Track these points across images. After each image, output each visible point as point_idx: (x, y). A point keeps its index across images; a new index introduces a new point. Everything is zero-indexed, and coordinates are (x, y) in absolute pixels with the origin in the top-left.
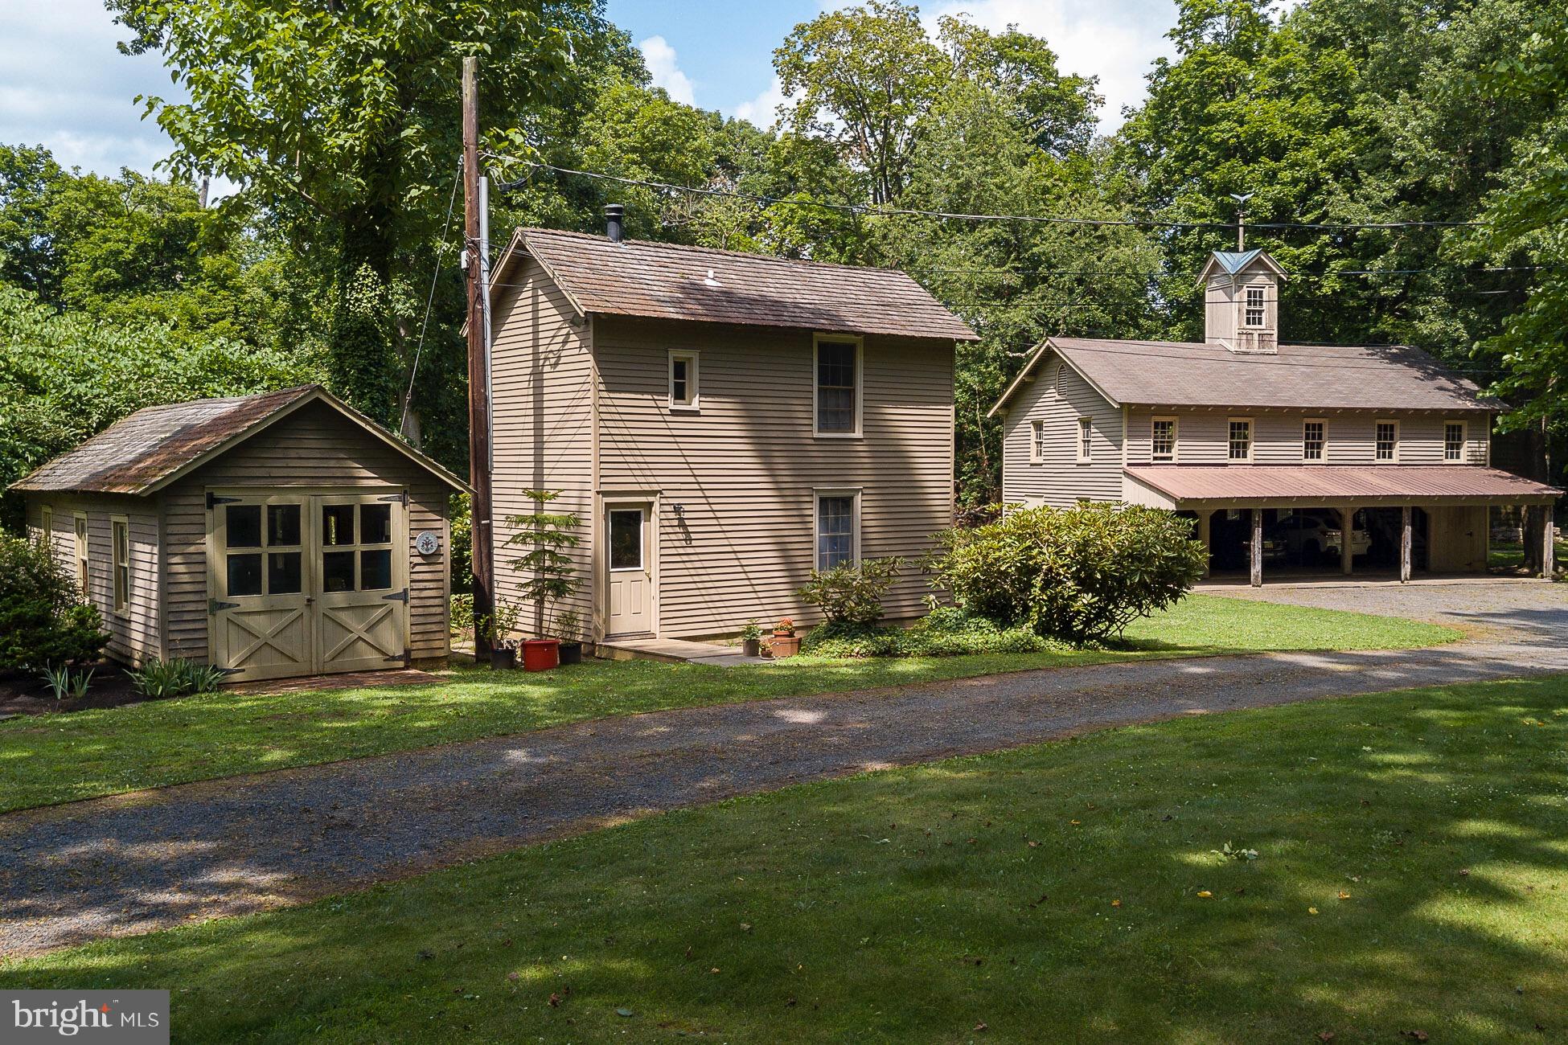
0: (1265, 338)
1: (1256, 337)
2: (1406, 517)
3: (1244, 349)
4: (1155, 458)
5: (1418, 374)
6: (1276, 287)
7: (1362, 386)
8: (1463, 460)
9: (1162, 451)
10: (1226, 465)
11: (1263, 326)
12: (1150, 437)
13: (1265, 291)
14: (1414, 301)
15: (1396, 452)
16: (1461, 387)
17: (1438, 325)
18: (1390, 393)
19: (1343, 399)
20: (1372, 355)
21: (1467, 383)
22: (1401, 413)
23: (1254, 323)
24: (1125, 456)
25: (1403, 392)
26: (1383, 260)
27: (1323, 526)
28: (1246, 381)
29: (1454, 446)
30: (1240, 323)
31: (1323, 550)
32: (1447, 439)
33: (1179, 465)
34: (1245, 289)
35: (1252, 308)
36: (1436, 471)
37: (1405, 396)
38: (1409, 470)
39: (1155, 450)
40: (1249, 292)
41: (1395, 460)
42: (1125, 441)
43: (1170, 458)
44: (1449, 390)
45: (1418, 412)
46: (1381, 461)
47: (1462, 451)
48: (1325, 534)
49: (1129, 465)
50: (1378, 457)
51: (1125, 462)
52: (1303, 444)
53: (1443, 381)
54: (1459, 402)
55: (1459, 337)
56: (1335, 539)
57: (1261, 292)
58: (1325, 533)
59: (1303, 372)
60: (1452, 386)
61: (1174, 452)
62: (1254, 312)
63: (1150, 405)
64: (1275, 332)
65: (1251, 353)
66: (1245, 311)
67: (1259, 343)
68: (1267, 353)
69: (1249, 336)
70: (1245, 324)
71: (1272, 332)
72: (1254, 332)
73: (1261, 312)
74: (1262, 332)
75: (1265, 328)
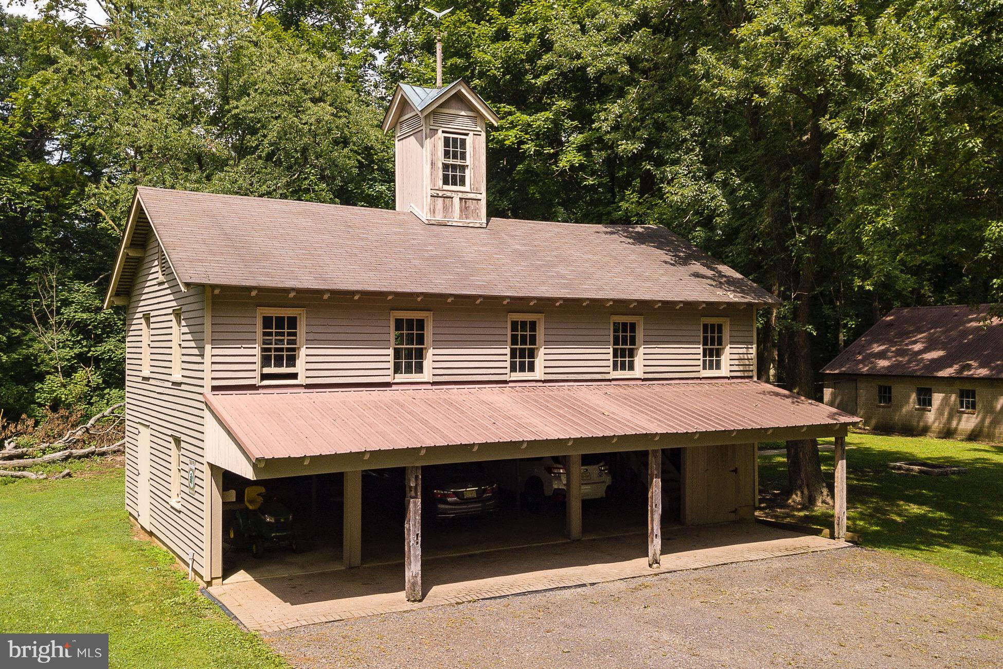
0: (469, 203)
1: (456, 201)
2: (654, 465)
3: (439, 217)
4: (264, 377)
5: (668, 258)
6: (483, 134)
7: (592, 270)
8: (724, 371)
9: (279, 363)
10: (388, 385)
11: (467, 188)
12: (254, 341)
13: (469, 140)
14: (660, 162)
15: (639, 360)
16: (720, 275)
17: (689, 192)
18: (630, 279)
19: (565, 286)
20: (612, 233)
21: (725, 269)
22: (645, 307)
23: (454, 184)
24: (208, 375)
25: (648, 279)
26: (621, 106)
28: (428, 259)
29: (712, 353)
30: (433, 181)
32: (705, 343)
33: (308, 386)
34: (440, 135)
35: (451, 161)
36: (691, 388)
37: (648, 284)
38: (657, 387)
39: (266, 361)
40: (447, 140)
41: (638, 372)
42: (208, 347)
43: (294, 376)
44: (707, 278)
45: (668, 306)
46: (619, 374)
47: (723, 358)
48: (550, 471)
49: (214, 388)
50: (615, 368)
51: (208, 384)
52: (508, 351)
53: (697, 267)
54: (720, 292)
55: (717, 207)
57: (463, 142)
59: (515, 251)
60: (710, 273)
61: (300, 367)
62: (454, 167)
63: (249, 289)
64: (483, 197)
65: (450, 224)
66: (440, 166)
67: (461, 211)
68: (471, 225)
69: (447, 200)
70: (441, 182)
71: (479, 197)
72: (453, 195)
73: (463, 168)
74: (464, 196)
75: (468, 190)
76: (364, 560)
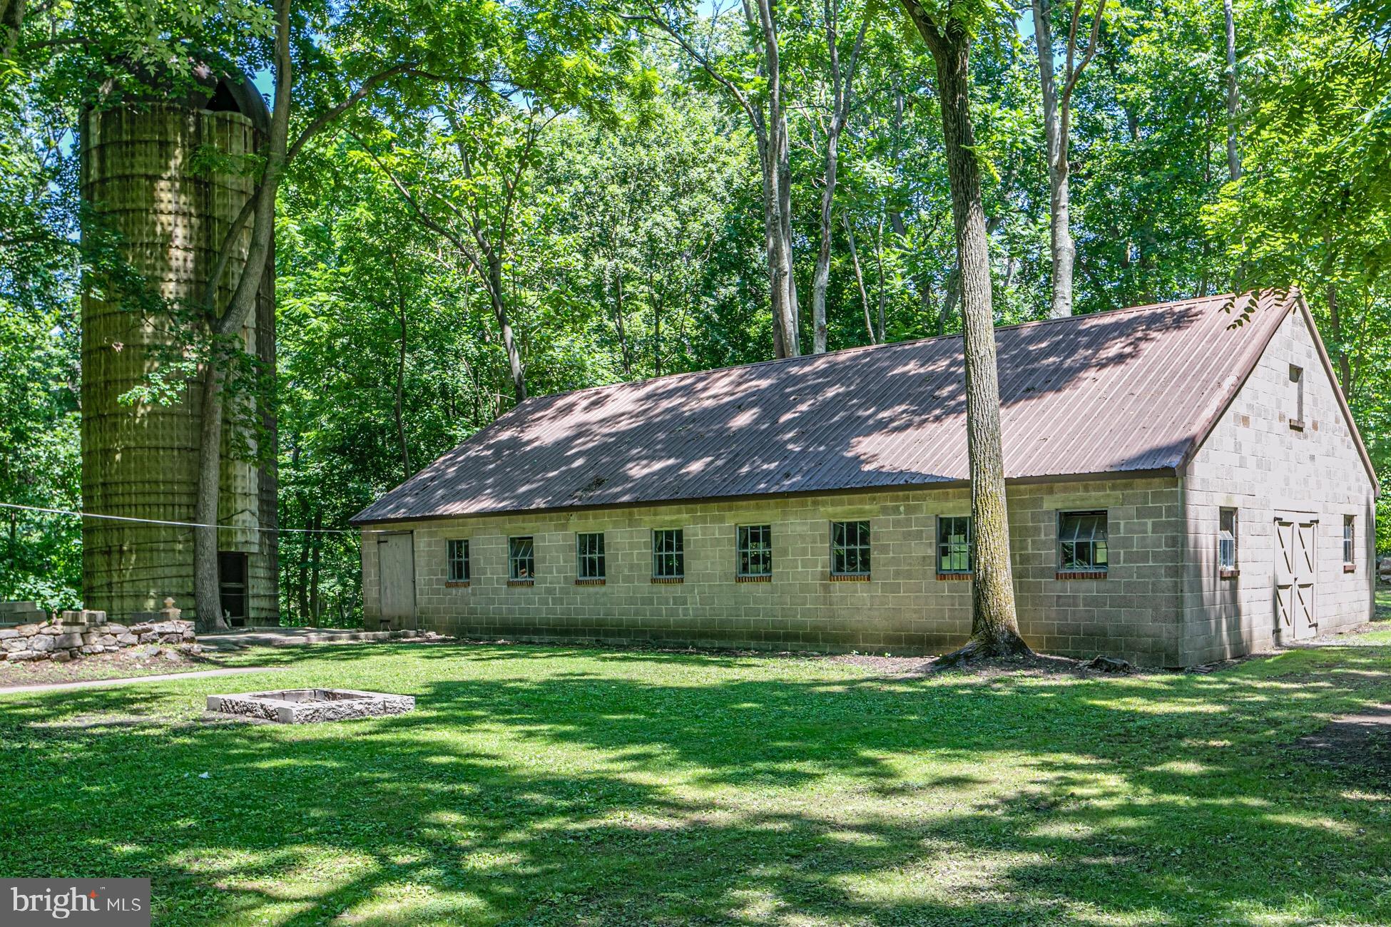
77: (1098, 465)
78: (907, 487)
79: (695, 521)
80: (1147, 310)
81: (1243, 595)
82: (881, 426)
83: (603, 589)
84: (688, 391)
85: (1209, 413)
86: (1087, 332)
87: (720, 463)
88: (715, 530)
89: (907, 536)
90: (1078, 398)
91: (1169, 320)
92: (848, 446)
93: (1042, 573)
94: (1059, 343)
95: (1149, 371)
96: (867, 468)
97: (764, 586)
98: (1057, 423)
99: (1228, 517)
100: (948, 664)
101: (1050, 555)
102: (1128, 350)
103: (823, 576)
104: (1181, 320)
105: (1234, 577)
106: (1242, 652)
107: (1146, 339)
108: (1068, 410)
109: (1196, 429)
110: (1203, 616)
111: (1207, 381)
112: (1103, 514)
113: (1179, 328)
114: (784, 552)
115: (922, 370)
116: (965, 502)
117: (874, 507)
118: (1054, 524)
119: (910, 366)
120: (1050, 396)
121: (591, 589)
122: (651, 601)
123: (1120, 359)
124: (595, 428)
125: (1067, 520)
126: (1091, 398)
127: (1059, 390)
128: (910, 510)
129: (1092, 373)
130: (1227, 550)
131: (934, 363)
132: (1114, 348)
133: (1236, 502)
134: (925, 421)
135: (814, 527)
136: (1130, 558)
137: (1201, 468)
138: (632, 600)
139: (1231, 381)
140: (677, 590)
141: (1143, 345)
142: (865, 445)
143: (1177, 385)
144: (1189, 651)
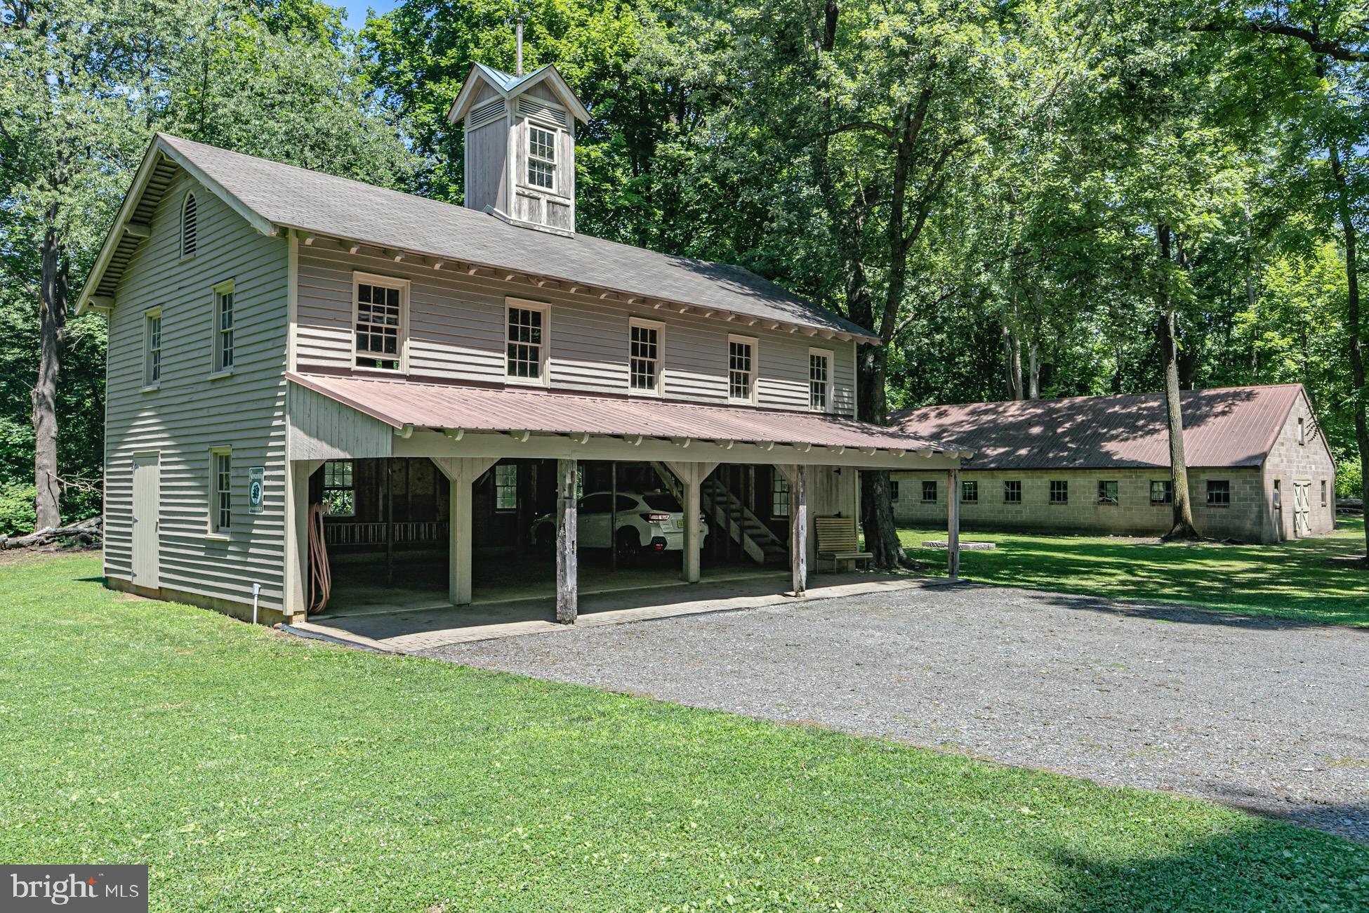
0: (557, 207)
1: (544, 203)
3: (525, 219)
4: (362, 362)
6: (572, 133)
11: (554, 191)
12: (349, 324)
13: (557, 137)
15: (754, 388)
18: (739, 300)
19: (685, 295)
22: (761, 327)
23: (541, 183)
24: (292, 350)
27: (644, 507)
30: (519, 176)
31: (645, 541)
33: (411, 378)
34: (526, 125)
35: (537, 158)
37: (759, 307)
39: (362, 344)
40: (533, 133)
41: (754, 401)
42: (294, 328)
43: (394, 365)
45: (783, 329)
46: (735, 400)
47: (827, 393)
49: (301, 368)
50: (732, 394)
56: (665, 527)
57: (551, 137)
58: (646, 517)
62: (541, 165)
64: (572, 202)
65: (536, 228)
66: (527, 160)
67: (548, 215)
68: (559, 233)
69: (534, 201)
70: (527, 179)
71: (567, 202)
72: (540, 196)
73: (551, 168)
74: (552, 199)
75: (556, 192)
76: (475, 595)
77: (1226, 462)
78: (1138, 468)
79: (1028, 477)
80: (1232, 390)
81: (1284, 514)
82: (1113, 438)
83: (976, 506)
84: (994, 411)
85: (1270, 443)
86: (1204, 398)
87: (1036, 450)
88: (1038, 482)
89: (1137, 488)
90: (1208, 431)
91: (1243, 396)
92: (1101, 447)
93: (1200, 505)
94: (1191, 402)
95: (1239, 421)
96: (1115, 458)
97: (1064, 507)
98: (1201, 442)
99: (1277, 483)
100: (1165, 540)
101: (1204, 497)
102: (1227, 409)
103: (1094, 503)
104: (1249, 396)
105: (1280, 508)
106: (1283, 540)
107: (1233, 404)
108: (1204, 438)
109: (1266, 449)
110: (1270, 523)
111: (1267, 429)
112: (1227, 482)
113: (1248, 400)
114: (1074, 493)
115: (1124, 411)
116: (1169, 475)
117: (1121, 475)
118: (1205, 485)
119: (1117, 408)
120: (1195, 428)
121: (969, 506)
122: (1003, 511)
123: (1224, 413)
124: (950, 428)
125: (1211, 484)
126: (1214, 432)
127: (1199, 426)
128: (1137, 477)
129: (1212, 419)
130: (1276, 497)
131: (1129, 408)
132: (1220, 408)
133: (1280, 478)
134: (1136, 437)
135: (1090, 482)
136: (1239, 500)
137: (1268, 465)
138: (992, 511)
139: (1277, 428)
140: (1017, 507)
141: (1233, 407)
142: (1109, 446)
143: (1253, 429)
144: (1265, 537)
